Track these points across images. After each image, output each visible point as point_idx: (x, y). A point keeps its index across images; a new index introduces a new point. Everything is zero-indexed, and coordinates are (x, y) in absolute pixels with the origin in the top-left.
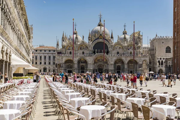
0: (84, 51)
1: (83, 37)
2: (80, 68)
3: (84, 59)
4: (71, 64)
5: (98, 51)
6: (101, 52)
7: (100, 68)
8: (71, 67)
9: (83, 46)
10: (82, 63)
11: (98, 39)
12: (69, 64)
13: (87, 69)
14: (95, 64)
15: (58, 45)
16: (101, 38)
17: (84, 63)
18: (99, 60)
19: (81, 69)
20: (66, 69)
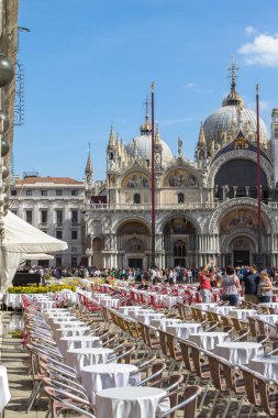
0: (182, 191)
1: (180, 143)
2: (172, 251)
3: (184, 220)
4: (138, 236)
5: (232, 191)
6: (241, 194)
7: (242, 248)
8: (139, 248)
9: (181, 173)
10: (176, 232)
11: (230, 148)
12: (131, 236)
13: (194, 255)
14: (224, 237)
15: (88, 172)
16: (240, 146)
17: (183, 233)
18: (234, 222)
19: (175, 254)
20: (122, 255)
